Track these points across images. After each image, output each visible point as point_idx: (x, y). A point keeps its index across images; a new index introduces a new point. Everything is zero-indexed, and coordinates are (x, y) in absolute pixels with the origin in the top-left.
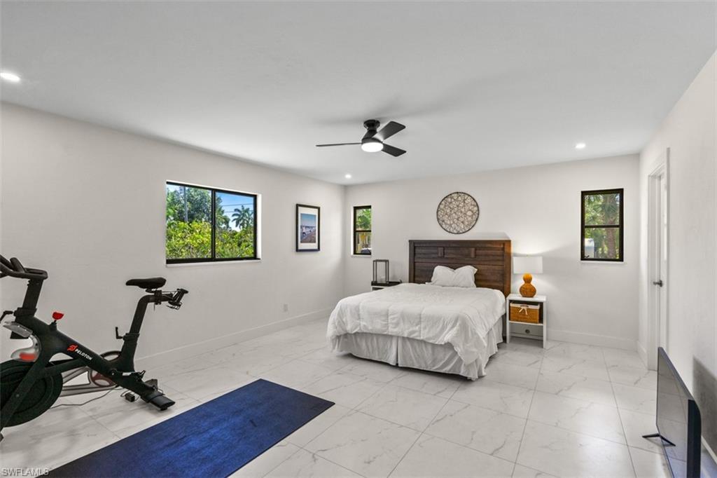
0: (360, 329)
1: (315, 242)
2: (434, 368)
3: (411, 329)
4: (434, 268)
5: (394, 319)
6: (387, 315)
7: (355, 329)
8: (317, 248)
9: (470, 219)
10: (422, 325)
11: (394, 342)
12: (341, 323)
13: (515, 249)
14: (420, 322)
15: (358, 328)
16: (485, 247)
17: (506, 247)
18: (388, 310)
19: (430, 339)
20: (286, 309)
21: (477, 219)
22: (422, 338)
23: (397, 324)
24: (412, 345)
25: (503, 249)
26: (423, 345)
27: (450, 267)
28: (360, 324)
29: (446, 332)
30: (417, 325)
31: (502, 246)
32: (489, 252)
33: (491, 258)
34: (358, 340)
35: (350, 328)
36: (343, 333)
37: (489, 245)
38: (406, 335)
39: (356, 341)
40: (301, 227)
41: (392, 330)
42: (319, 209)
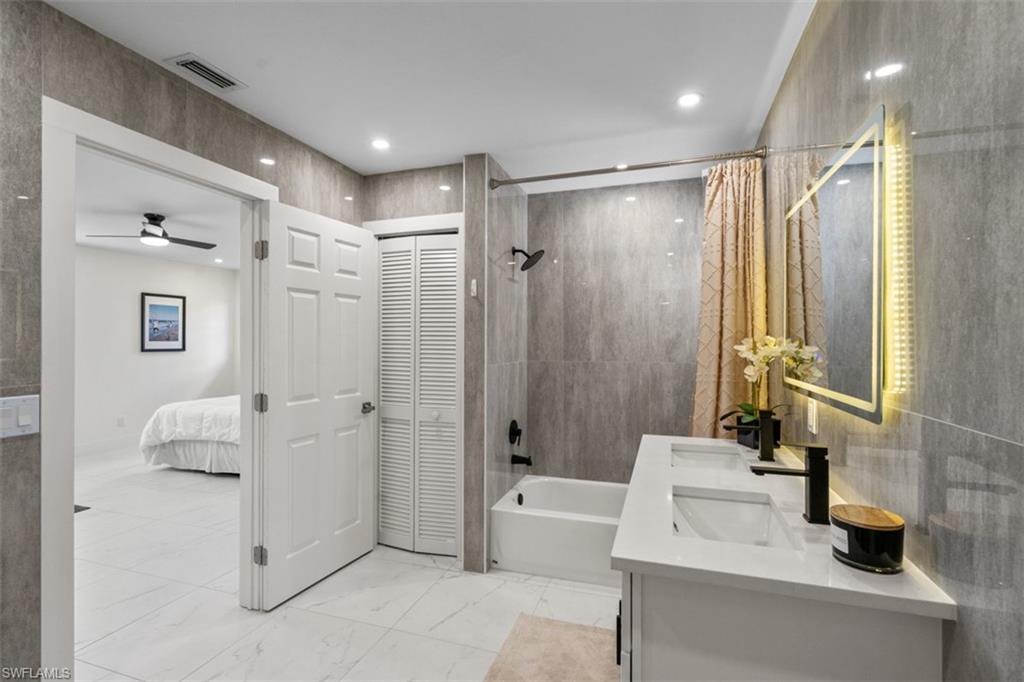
0: (175, 437)
1: (177, 340)
3: (222, 432)
5: (207, 422)
7: (170, 436)
8: (181, 347)
11: (210, 446)
12: (156, 431)
14: (230, 424)
18: (203, 414)
20: (120, 423)
22: (231, 440)
23: (210, 428)
24: (226, 449)
26: (235, 448)
28: (175, 432)
34: (177, 449)
35: (165, 437)
36: (158, 443)
38: (217, 439)
39: (173, 450)
40: (150, 321)
41: (204, 435)
42: (184, 298)
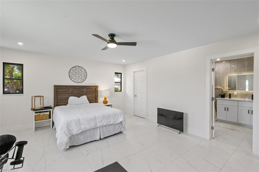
0: (82, 130)
2: (114, 132)
3: (107, 121)
4: (69, 97)
5: (99, 120)
6: (96, 119)
7: (79, 131)
9: (84, 77)
10: (111, 118)
11: (99, 130)
12: (69, 131)
13: (100, 89)
15: (81, 130)
16: (90, 88)
17: (97, 88)
18: (96, 117)
19: (114, 122)
21: (86, 78)
22: (111, 123)
23: (101, 121)
25: (96, 89)
26: (112, 125)
27: (77, 97)
28: (82, 128)
29: (119, 118)
30: (109, 119)
31: (95, 88)
32: (91, 90)
33: (92, 92)
35: (75, 132)
37: (91, 88)
39: (77, 138)
41: (99, 125)
